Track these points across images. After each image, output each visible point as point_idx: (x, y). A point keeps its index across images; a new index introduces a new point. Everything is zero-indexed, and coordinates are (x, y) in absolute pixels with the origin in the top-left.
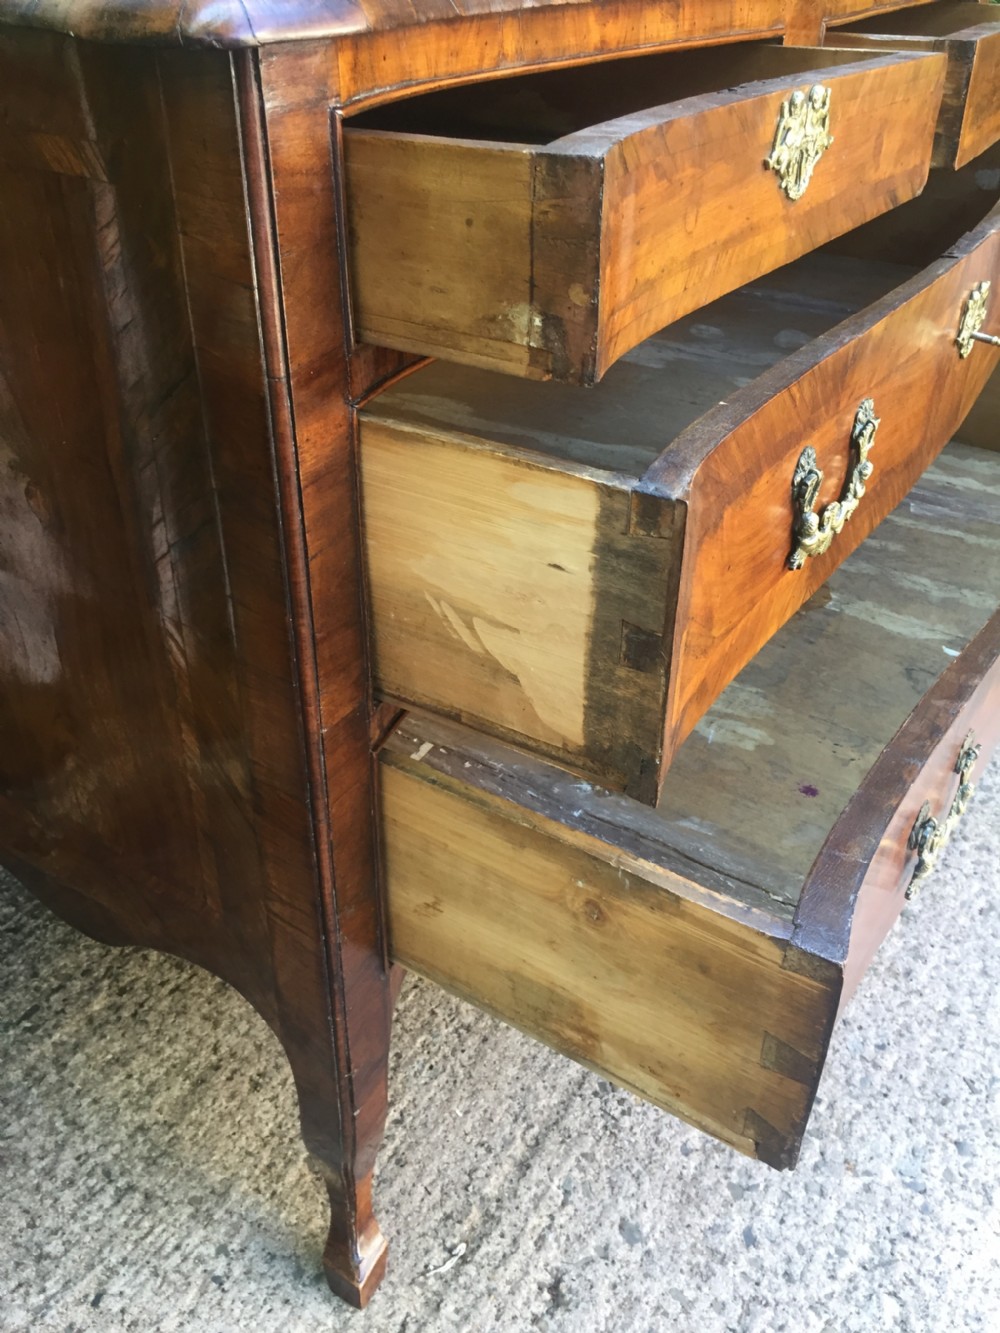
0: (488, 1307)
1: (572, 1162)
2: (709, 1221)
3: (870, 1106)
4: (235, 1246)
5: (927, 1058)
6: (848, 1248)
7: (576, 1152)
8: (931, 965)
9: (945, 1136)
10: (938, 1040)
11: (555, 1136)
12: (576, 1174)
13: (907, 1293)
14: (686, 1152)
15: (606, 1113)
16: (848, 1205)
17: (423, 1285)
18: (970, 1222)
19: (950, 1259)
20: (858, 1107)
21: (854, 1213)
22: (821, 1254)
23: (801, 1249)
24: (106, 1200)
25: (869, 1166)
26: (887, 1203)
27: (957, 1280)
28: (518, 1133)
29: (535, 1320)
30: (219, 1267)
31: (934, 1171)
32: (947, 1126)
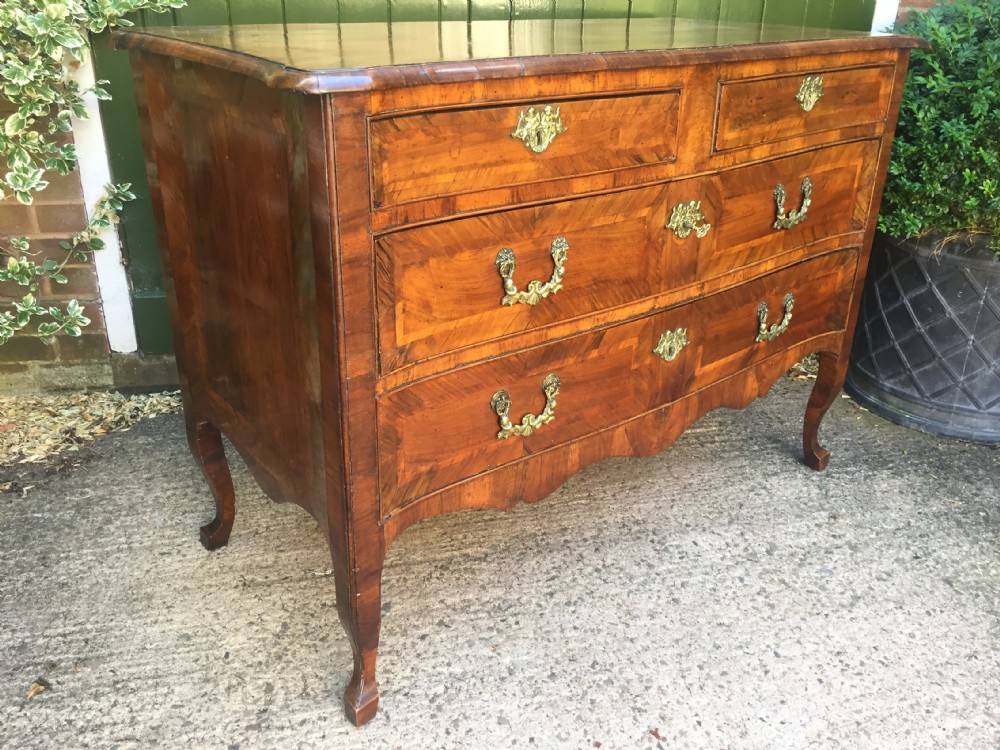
0: (315, 591)
1: (397, 577)
2: (417, 623)
3: (536, 639)
4: (272, 529)
5: (590, 645)
6: (453, 665)
7: (403, 576)
8: (653, 622)
9: (552, 668)
10: (607, 643)
11: (403, 568)
12: (394, 581)
13: (452, 691)
14: (442, 601)
15: (430, 574)
16: (475, 656)
17: (306, 573)
18: (514, 695)
19: (486, 696)
20: (531, 636)
21: (473, 659)
22: (440, 659)
23: (435, 653)
24: (257, 497)
25: (502, 653)
26: (490, 666)
27: (478, 703)
28: (393, 559)
29: (324, 605)
30: (261, 530)
31: (526, 673)
32: (558, 666)
